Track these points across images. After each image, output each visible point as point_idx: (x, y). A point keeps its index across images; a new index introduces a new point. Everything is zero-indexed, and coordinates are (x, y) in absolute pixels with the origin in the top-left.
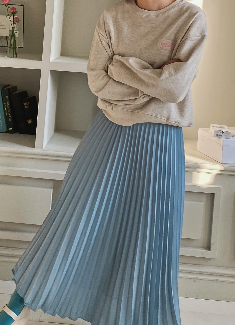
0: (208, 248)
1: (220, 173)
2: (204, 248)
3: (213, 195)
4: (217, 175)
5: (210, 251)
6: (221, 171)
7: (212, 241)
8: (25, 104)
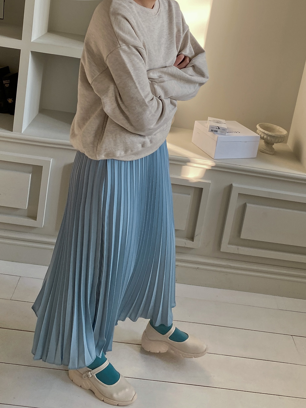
0: (192, 238)
1: (210, 168)
2: (187, 238)
3: (201, 189)
4: (207, 170)
5: (193, 241)
6: (212, 167)
7: (196, 233)
8: (4, 82)
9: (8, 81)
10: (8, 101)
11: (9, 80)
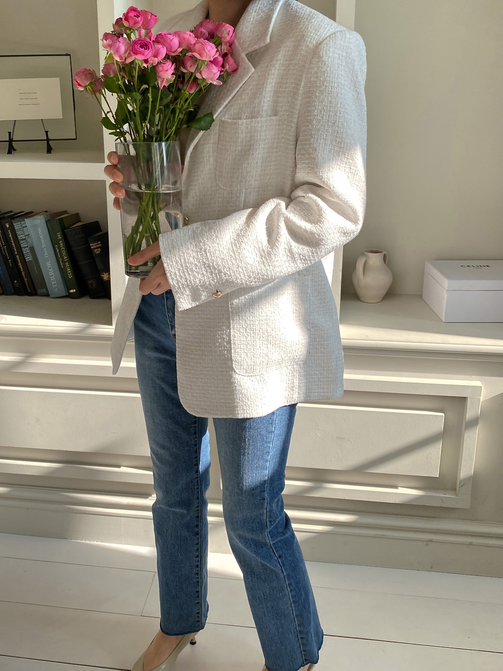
8: (92, 246)
9: (98, 244)
10: (103, 277)
11: (100, 242)
